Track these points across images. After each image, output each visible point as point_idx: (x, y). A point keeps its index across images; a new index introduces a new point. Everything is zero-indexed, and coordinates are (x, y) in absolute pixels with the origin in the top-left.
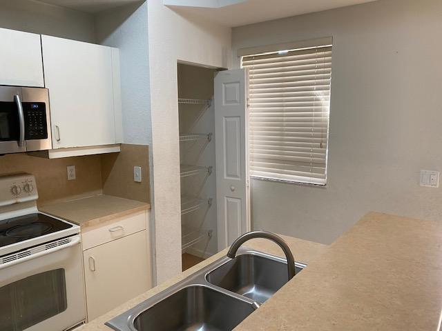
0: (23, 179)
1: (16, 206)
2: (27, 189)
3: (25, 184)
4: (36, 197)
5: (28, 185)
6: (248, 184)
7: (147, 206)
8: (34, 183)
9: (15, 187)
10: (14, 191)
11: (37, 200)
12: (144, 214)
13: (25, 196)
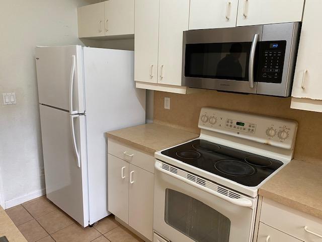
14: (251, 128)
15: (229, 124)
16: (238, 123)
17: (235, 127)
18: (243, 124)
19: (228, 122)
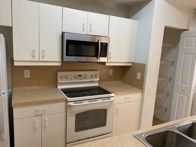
0: (95, 72)
1: (92, 82)
2: (96, 76)
3: (95, 74)
4: (98, 80)
5: (96, 75)
6: (193, 89)
7: (141, 91)
8: (98, 74)
9: (92, 75)
10: (92, 76)
11: (98, 81)
12: (139, 94)
13: (95, 79)
14: (85, 76)
15: (75, 77)
16: (79, 76)
17: (78, 78)
18: (81, 76)
19: (74, 76)
